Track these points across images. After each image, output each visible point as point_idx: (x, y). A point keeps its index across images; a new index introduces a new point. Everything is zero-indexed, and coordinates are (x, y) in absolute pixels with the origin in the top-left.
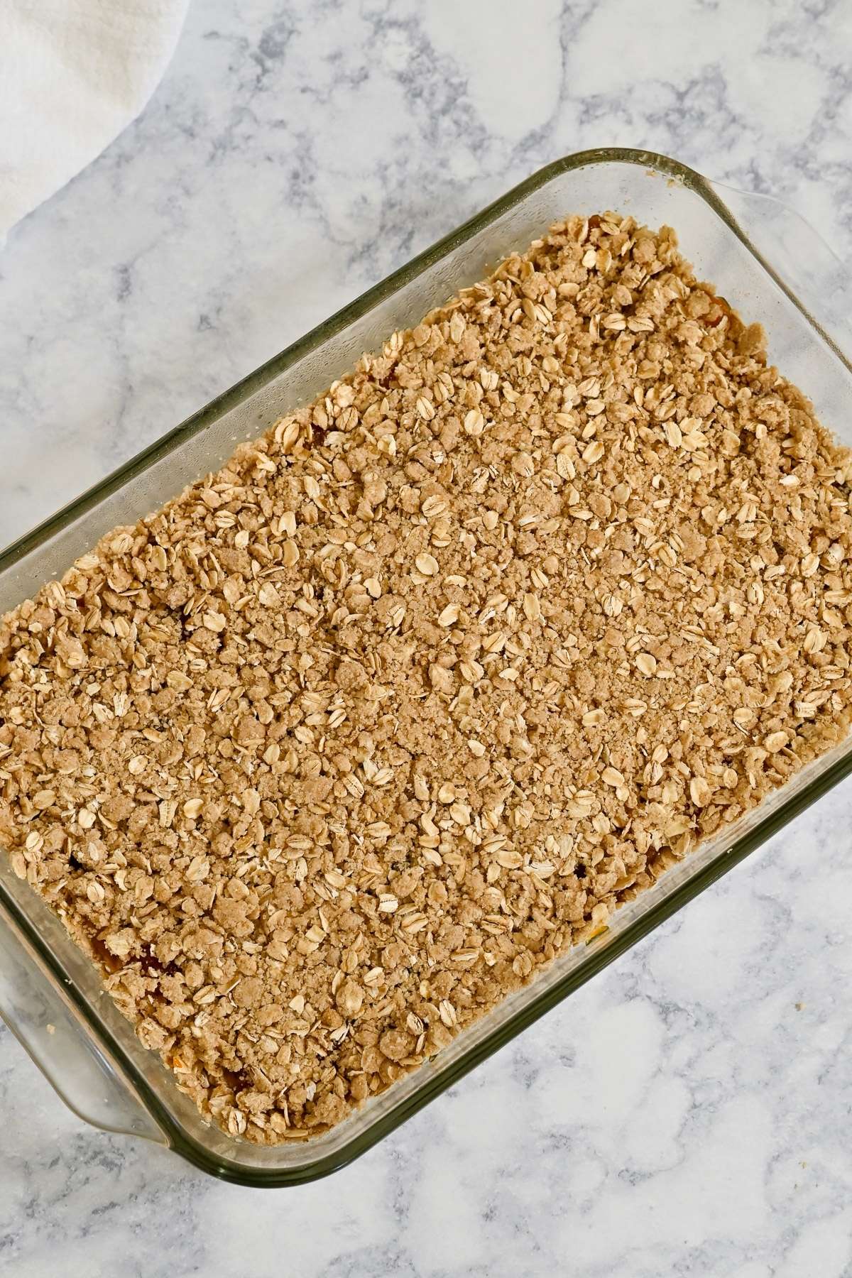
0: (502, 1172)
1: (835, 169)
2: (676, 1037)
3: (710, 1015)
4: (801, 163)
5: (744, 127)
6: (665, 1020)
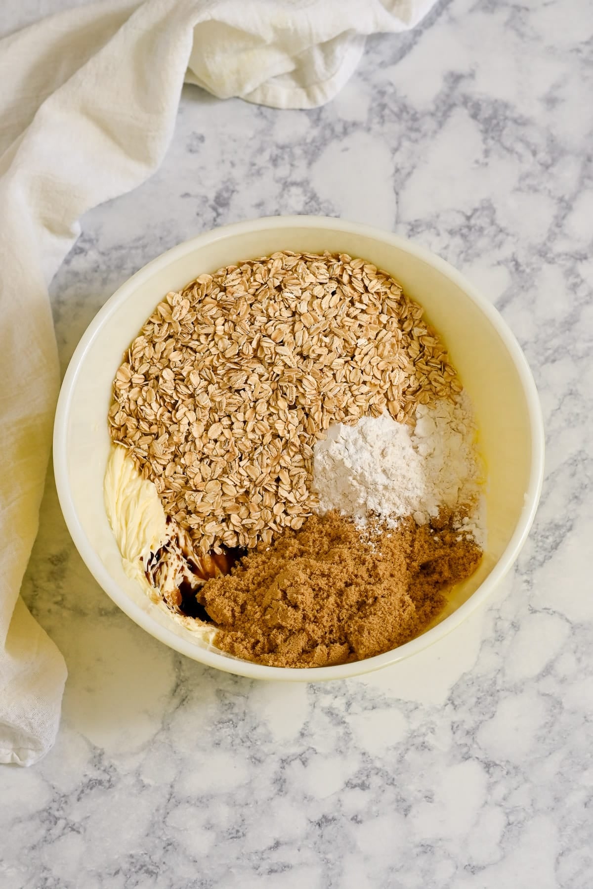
0: (392, 869)
1: (564, 257)
2: (496, 782)
3: (515, 768)
4: (543, 254)
5: (508, 234)
6: (488, 772)
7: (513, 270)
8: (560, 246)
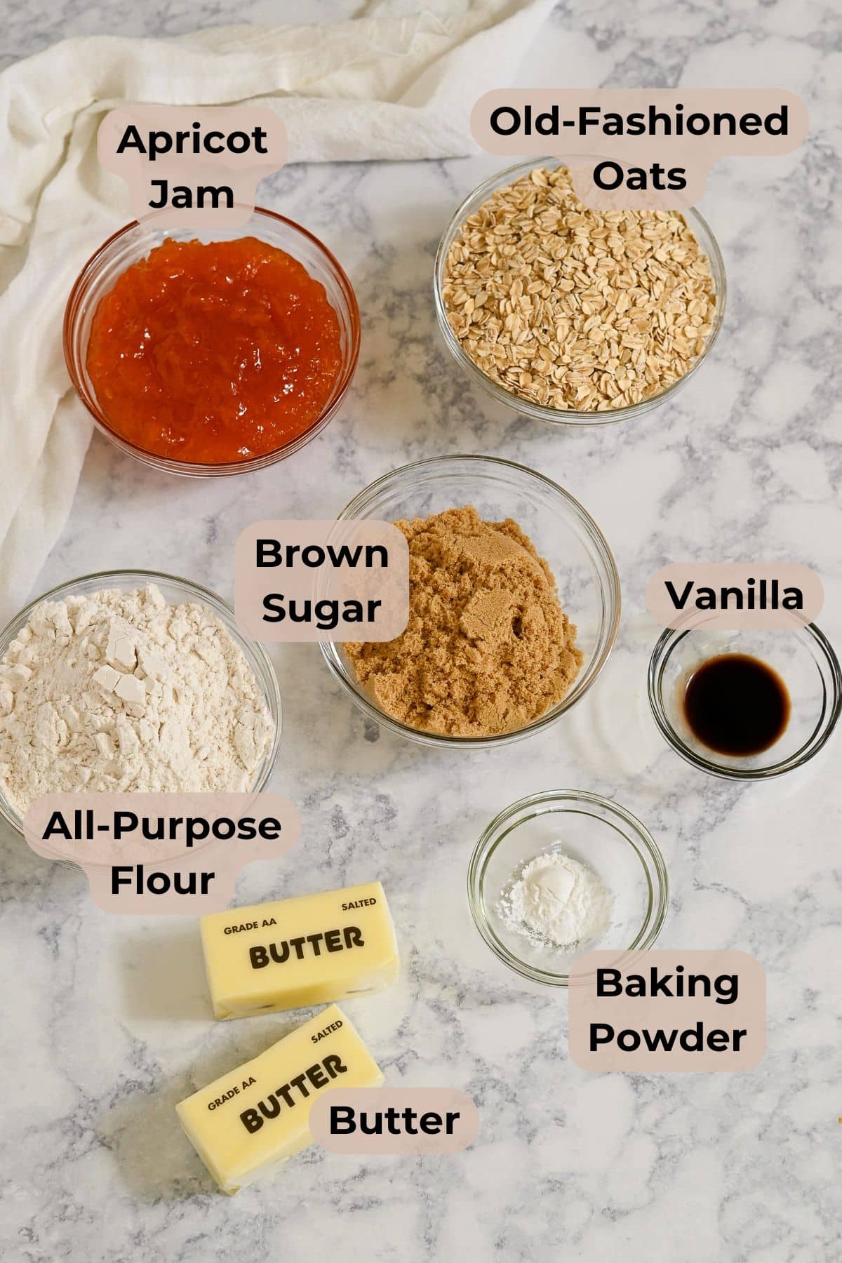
7: (687, 457)
8: (746, 430)
